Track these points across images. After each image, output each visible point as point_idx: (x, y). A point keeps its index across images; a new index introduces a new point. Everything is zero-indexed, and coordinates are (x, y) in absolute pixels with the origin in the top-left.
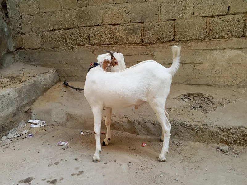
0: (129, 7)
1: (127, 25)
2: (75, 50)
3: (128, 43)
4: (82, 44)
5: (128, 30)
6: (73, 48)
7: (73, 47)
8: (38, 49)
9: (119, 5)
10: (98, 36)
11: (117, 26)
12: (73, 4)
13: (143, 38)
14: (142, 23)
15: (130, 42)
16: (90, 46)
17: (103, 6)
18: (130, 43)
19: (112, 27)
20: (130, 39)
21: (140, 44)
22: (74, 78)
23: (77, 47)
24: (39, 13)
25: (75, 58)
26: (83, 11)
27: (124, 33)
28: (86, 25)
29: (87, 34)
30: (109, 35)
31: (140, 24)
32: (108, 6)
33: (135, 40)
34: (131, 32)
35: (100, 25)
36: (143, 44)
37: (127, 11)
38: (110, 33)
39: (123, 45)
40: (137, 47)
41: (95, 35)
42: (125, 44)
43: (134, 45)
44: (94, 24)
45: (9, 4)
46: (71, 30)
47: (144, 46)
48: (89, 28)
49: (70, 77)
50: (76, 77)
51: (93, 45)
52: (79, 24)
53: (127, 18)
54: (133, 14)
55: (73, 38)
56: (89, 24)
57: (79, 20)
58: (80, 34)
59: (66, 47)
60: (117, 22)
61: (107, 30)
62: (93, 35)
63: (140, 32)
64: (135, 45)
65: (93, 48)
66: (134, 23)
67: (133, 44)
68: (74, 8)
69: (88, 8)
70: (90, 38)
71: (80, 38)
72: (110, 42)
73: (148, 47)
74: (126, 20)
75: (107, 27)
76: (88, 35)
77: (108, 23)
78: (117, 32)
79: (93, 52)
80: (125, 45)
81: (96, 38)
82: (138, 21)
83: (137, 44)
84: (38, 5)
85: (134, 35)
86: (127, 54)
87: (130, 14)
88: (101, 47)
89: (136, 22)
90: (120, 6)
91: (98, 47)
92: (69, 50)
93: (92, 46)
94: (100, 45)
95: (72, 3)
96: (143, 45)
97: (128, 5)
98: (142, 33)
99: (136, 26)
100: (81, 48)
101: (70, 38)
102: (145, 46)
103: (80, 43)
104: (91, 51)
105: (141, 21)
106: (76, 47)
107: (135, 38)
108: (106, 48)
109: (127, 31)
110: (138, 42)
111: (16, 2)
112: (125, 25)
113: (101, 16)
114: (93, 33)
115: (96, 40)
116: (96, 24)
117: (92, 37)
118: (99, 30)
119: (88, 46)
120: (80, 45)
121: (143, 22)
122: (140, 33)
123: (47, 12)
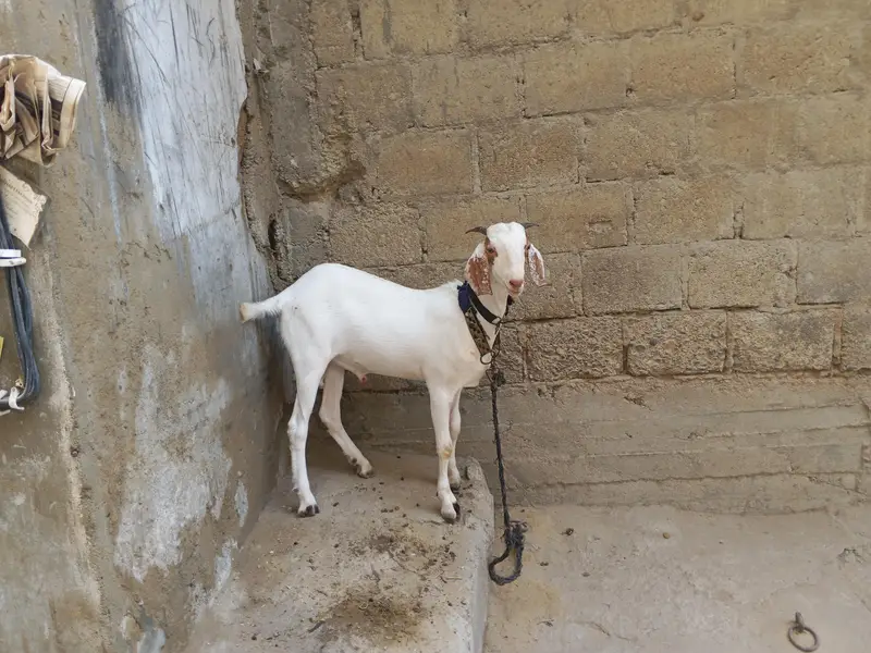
0: (796, 253)
1: (785, 310)
2: (563, 393)
3: (781, 371)
4: (596, 374)
5: (785, 327)
6: (556, 388)
7: (556, 383)
8: (404, 390)
9: (757, 243)
10: (667, 347)
11: (742, 314)
12: (571, 236)
13: (838, 352)
14: (835, 305)
15: (787, 366)
16: (629, 377)
17: (694, 246)
18: (790, 370)
19: (723, 315)
20: (789, 356)
21: (823, 374)
22: (549, 491)
23: (572, 384)
24: (423, 262)
25: (560, 420)
26: (611, 262)
27: (772, 336)
28: (621, 310)
29: (619, 341)
30: (711, 344)
31: (833, 309)
32: (713, 245)
33: (807, 361)
34: (797, 334)
35: (679, 309)
36: (837, 372)
37: (786, 267)
38: (716, 335)
39: (758, 376)
40: (812, 381)
41: (653, 343)
42: (768, 372)
43: (801, 374)
44: (653, 307)
45: (289, 224)
46: (558, 324)
47: (837, 380)
48: (631, 317)
49: (538, 487)
50: (560, 489)
51: (643, 376)
52: (589, 304)
53: (784, 287)
54: (810, 277)
55: (561, 352)
56: (633, 305)
57: (593, 290)
58: (594, 341)
59: (526, 384)
60: (744, 301)
61: (706, 325)
62: (645, 344)
63: (829, 335)
64: (806, 374)
65: (642, 386)
66: (808, 307)
67: (797, 371)
68: (575, 250)
69: (633, 249)
70: (633, 352)
71: (589, 352)
72: (713, 367)
73: (851, 381)
74: (781, 293)
75: (706, 316)
76: (626, 343)
77: (710, 304)
78: (741, 333)
79: (638, 401)
80: (769, 375)
81: (657, 353)
82: (826, 298)
83: (815, 372)
84: (417, 233)
85: (807, 345)
86: (772, 405)
87: (797, 274)
88: (671, 383)
89: (818, 301)
90: (761, 247)
91: (660, 382)
92: (540, 391)
93: (638, 381)
94: (668, 375)
95: (568, 231)
96: (835, 376)
97: (791, 247)
98: (838, 338)
99: (818, 314)
100: (592, 386)
101: (548, 353)
102: (842, 380)
103: (590, 371)
104: (632, 396)
105: (835, 299)
106: (572, 382)
107: (810, 352)
108: (691, 385)
109: (781, 332)
110: (818, 368)
111: (320, 219)
112: (774, 310)
113: (685, 279)
114: (647, 336)
115: (658, 361)
116: (661, 307)
117: (640, 348)
118: (670, 327)
119: (620, 378)
120: (588, 377)
121: (842, 303)
122: (828, 337)
123: (456, 261)
